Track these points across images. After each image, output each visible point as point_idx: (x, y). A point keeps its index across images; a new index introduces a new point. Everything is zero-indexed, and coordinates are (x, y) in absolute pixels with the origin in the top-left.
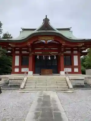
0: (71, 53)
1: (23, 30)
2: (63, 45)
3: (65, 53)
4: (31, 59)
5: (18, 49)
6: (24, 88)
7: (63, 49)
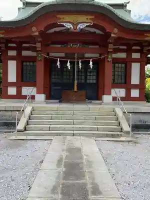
0: (127, 57)
1: (24, 4)
2: (113, 35)
3: (114, 56)
4: (40, 68)
5: (14, 45)
6: (25, 130)
7: (111, 46)
